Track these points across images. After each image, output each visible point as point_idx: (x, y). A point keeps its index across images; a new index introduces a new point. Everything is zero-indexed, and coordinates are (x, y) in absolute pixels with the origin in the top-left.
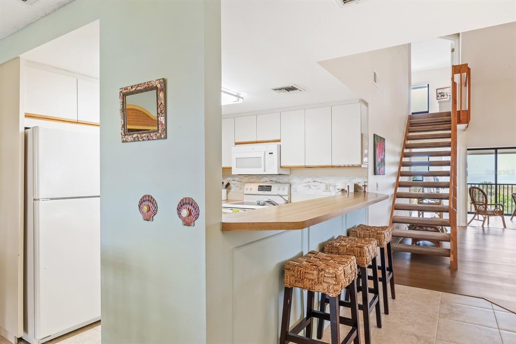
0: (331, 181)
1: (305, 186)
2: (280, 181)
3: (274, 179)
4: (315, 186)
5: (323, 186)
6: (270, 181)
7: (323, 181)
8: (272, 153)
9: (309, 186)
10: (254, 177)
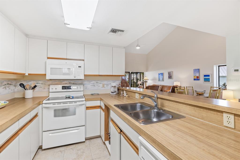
0: (105, 82)
1: (92, 85)
2: (76, 83)
3: (72, 82)
4: (97, 85)
5: (101, 85)
6: (69, 83)
7: (101, 83)
8: (81, 67)
9: (94, 85)
10: (57, 80)
